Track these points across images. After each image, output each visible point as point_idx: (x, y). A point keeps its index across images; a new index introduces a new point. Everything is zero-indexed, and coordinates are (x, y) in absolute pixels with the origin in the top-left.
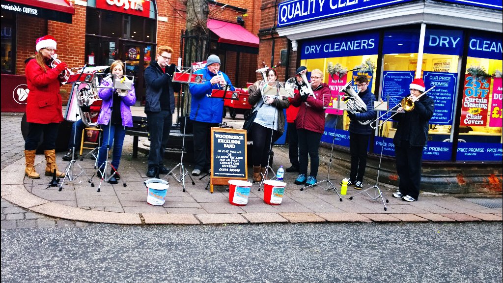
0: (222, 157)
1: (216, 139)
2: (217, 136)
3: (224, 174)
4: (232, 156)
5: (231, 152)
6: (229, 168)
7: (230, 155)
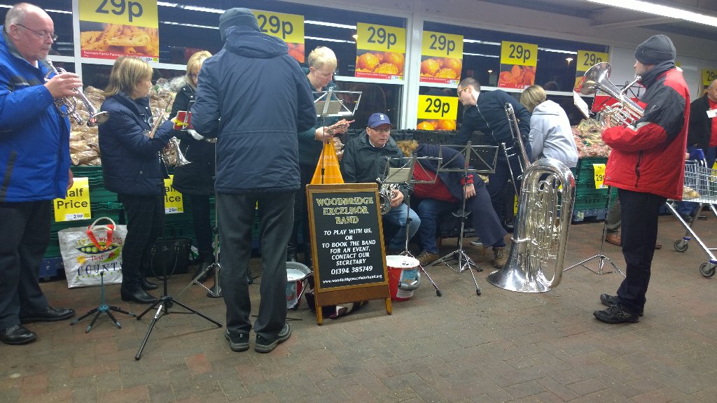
0: (334, 245)
1: (319, 209)
2: (320, 202)
3: (341, 280)
4: (354, 240)
5: (351, 231)
6: (350, 267)
7: (350, 238)
